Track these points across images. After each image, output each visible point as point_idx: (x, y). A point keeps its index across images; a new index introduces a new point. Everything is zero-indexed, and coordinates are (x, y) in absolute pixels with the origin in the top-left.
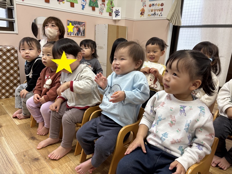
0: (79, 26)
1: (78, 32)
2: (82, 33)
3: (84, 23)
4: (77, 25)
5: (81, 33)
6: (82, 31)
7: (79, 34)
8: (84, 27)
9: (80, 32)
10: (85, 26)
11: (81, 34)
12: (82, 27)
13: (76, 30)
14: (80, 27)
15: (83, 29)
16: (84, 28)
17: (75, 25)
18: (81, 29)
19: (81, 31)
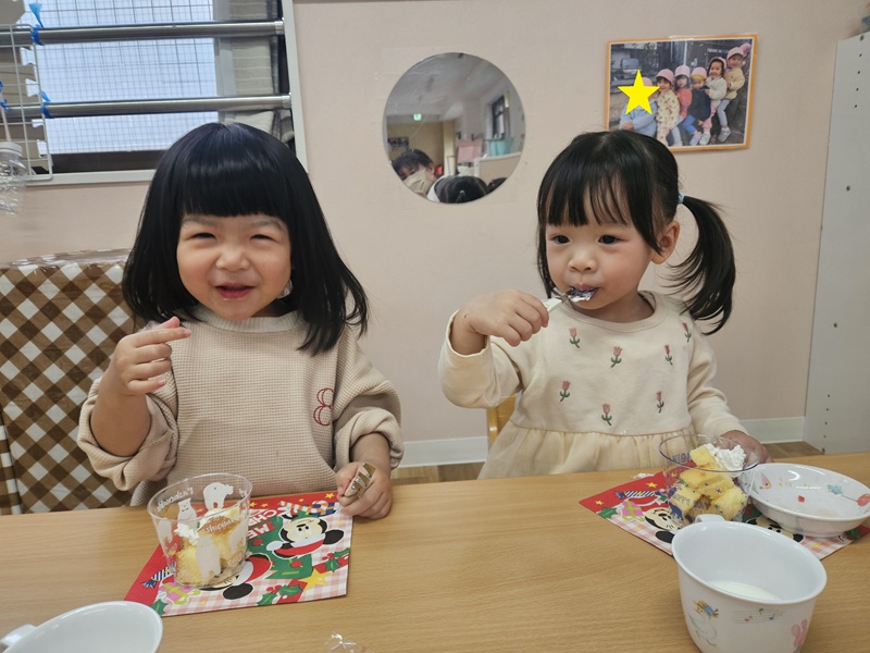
0: (700, 72)
1: (691, 119)
2: (724, 121)
3: (738, 43)
4: (683, 70)
5: (716, 119)
6: (718, 106)
7: (701, 129)
8: (738, 72)
9: (704, 119)
10: (745, 69)
11: (716, 130)
12: (722, 74)
13: (676, 107)
14: (710, 82)
15: (729, 90)
16: (738, 84)
17: (665, 73)
18: (718, 90)
19: (714, 105)
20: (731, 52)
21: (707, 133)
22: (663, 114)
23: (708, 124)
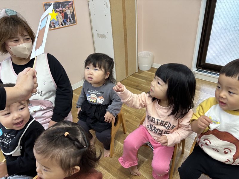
0: (64, 9)
1: (65, 19)
2: (71, 19)
3: (70, 2)
4: (61, 9)
6: (70, 16)
7: (67, 21)
8: (71, 8)
10: (73, 7)
12: (69, 9)
13: (61, 17)
14: (67, 11)
15: (71, 12)
17: (57, 10)
18: (69, 12)
20: (69, 4)
21: (69, 22)
22: (59, 19)
23: (69, 20)
